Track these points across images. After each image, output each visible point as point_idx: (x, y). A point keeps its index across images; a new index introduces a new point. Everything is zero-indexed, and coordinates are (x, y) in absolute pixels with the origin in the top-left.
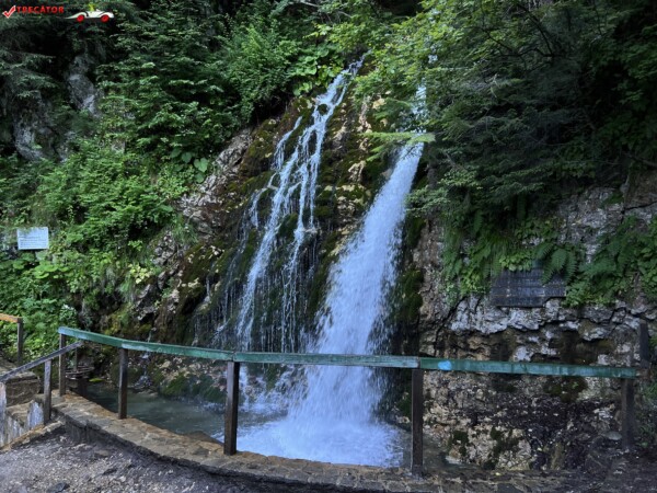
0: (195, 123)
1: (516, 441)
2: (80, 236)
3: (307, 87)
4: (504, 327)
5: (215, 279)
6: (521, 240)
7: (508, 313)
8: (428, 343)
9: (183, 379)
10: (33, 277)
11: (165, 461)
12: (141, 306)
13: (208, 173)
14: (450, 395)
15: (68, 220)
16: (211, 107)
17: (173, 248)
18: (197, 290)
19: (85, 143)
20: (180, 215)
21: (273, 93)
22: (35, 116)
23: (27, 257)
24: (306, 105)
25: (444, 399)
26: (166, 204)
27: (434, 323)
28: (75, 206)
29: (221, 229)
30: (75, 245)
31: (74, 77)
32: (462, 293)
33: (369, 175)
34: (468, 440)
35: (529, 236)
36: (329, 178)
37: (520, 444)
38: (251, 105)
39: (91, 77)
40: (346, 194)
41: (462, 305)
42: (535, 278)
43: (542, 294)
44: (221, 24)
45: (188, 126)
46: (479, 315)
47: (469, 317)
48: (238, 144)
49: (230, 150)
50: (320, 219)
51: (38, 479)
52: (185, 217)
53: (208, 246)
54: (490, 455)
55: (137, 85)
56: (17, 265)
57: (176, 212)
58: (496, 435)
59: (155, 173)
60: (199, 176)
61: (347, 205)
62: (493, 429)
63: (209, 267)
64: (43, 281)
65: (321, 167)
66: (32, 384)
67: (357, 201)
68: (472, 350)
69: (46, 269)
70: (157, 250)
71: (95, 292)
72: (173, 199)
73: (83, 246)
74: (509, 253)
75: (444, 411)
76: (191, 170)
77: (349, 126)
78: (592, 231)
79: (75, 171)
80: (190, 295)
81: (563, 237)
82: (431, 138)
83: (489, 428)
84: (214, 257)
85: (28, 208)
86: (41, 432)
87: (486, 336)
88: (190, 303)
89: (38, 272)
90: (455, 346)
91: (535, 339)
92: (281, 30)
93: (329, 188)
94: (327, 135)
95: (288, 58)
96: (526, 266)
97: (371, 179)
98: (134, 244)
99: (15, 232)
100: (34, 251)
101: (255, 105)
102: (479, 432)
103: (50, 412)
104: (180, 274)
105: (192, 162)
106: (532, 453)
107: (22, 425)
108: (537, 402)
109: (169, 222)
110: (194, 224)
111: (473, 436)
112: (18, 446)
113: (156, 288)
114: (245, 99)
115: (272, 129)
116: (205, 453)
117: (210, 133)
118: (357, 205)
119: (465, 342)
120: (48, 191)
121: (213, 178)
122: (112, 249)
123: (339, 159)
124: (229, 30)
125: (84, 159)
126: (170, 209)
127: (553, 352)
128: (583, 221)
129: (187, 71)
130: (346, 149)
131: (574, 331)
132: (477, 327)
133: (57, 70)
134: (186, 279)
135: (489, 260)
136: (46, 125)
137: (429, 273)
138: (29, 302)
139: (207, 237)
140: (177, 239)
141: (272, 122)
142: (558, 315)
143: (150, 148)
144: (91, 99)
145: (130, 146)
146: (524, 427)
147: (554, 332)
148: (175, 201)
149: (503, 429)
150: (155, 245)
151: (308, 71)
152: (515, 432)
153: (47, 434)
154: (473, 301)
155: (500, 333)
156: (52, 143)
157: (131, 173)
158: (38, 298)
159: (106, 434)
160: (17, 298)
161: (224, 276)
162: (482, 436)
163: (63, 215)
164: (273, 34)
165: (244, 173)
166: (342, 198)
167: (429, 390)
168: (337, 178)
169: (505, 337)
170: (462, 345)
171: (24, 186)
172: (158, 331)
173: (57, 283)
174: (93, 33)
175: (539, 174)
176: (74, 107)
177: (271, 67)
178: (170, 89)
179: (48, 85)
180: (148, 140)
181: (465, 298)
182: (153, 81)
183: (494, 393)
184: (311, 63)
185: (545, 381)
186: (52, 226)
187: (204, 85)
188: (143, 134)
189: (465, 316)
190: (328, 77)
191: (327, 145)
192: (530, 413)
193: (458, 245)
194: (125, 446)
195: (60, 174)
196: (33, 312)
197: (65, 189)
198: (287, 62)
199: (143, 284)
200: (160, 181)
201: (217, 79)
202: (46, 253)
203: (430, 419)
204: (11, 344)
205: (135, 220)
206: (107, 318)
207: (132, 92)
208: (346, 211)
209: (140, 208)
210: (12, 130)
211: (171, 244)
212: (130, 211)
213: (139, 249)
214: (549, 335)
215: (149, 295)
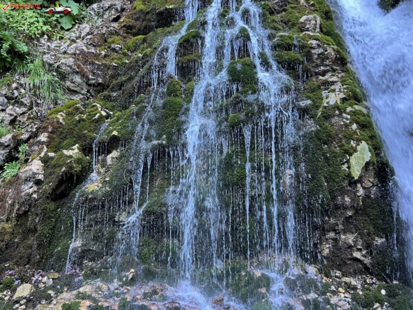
17: (26, 101)
20: (39, 60)
63: (96, 130)
88: (68, 180)
104: (43, 137)
110: (63, 77)
121: (86, 27)
126: (23, 47)
134: (55, 146)
139: (76, 98)
148: (30, 39)
211: (24, 96)
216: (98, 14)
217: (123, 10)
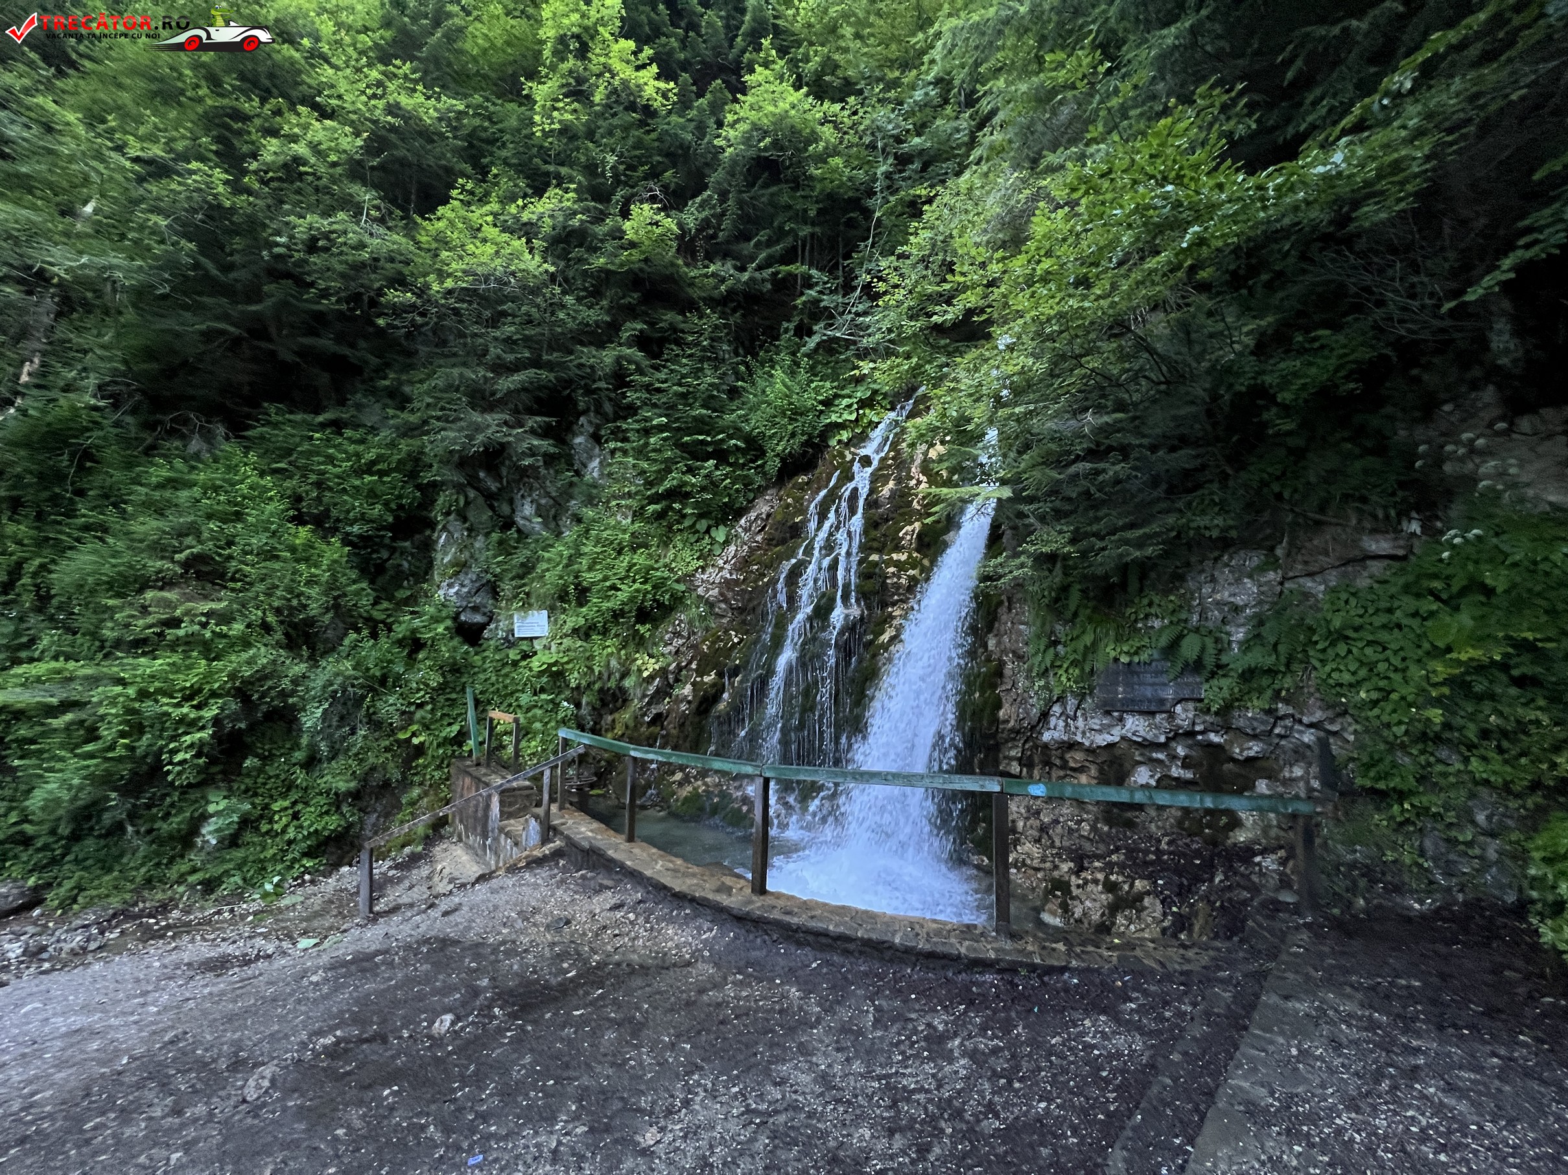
0: (712, 484)
1: (1140, 897)
2: (582, 621)
3: (845, 435)
4: (1117, 739)
5: (735, 672)
6: (1136, 621)
7: (1121, 720)
8: (1012, 759)
9: (698, 796)
10: (531, 670)
11: (680, 898)
12: (649, 704)
13: (727, 543)
14: (1043, 829)
15: (569, 602)
16: (731, 465)
17: (685, 634)
18: (714, 685)
19: (590, 513)
20: (694, 595)
21: (804, 444)
22: (536, 485)
23: (525, 646)
24: (843, 456)
25: (1036, 834)
26: (678, 581)
27: (1018, 732)
28: (577, 586)
29: (741, 610)
30: (575, 631)
31: (579, 440)
32: (1057, 692)
33: (927, 540)
34: (1070, 892)
35: (1147, 617)
36: (875, 544)
37: (1147, 901)
38: (777, 460)
39: (596, 438)
40: (897, 564)
41: (1057, 709)
42: (1159, 673)
43: (1169, 694)
44: (742, 368)
45: (703, 489)
46: (1080, 722)
47: (1067, 725)
48: (762, 508)
49: (753, 515)
50: (864, 595)
51: (536, 911)
52: (699, 596)
53: (726, 632)
54: (1103, 915)
55: (647, 444)
56: (513, 654)
57: (689, 590)
58: (1110, 887)
59: (666, 545)
60: (716, 546)
61: (899, 578)
62: (1107, 877)
63: (728, 657)
64: (541, 674)
65: (866, 532)
66: (528, 796)
67: (911, 572)
68: (1074, 770)
69: (544, 659)
70: (667, 637)
71: (597, 686)
72: (686, 575)
73: (584, 633)
74: (1118, 640)
75: (1036, 851)
76: (707, 540)
77: (899, 480)
78: (1237, 609)
79: (577, 545)
80: (706, 691)
81: (1195, 618)
82: (1007, 493)
83: (1100, 876)
84: (734, 645)
85: (527, 589)
86: (537, 853)
87: (1091, 751)
88: (706, 701)
89: (536, 664)
90: (1047, 763)
91: (1161, 756)
92: (812, 370)
93: (874, 557)
94: (872, 491)
95: (821, 402)
96: (1144, 657)
97: (928, 546)
98: (642, 629)
99: (511, 616)
100: (531, 639)
101: (783, 460)
102: (1086, 882)
103: (549, 831)
104: (694, 666)
105: (708, 531)
106: (1165, 914)
107: (516, 844)
108: (1169, 843)
109: (682, 603)
110: (711, 605)
111: (1078, 886)
112: (512, 869)
113: (667, 682)
114: (770, 454)
115: (802, 488)
116: (728, 890)
117: (729, 495)
118: (912, 579)
119: (1062, 758)
120: (548, 570)
121: (732, 548)
122: (617, 636)
123: (887, 520)
124: (751, 375)
125: (587, 531)
126: (682, 587)
127: (1189, 775)
128: (1224, 595)
129: (701, 425)
130: (896, 508)
131: (1218, 746)
132: (1079, 738)
133: (559, 433)
134: (701, 672)
135: (1092, 648)
136: (548, 495)
137: (1010, 666)
138: (525, 698)
139: (724, 621)
140: (691, 623)
141: (802, 479)
142: (1194, 724)
143: (660, 516)
144: (595, 463)
145: (638, 514)
146: (1152, 878)
147: (1190, 747)
148: (688, 578)
149: (1121, 879)
150: (665, 631)
151: (846, 416)
152: (1137, 883)
153: (545, 856)
154: (1072, 702)
155: (1110, 746)
156: (553, 515)
157: (640, 546)
158: (535, 694)
159: (612, 861)
160: (512, 694)
161: (745, 668)
162: (1090, 887)
163: (563, 596)
164: (803, 376)
165: (769, 541)
166: (892, 570)
167: (1013, 821)
168: (884, 545)
169: (1118, 752)
170: (1058, 762)
171: (523, 565)
172: (668, 735)
173: (556, 676)
174: (599, 389)
175: (1157, 535)
176: (578, 473)
177: (801, 414)
178: (683, 447)
179: (552, 450)
180: (658, 507)
181: (1061, 699)
182: (664, 439)
183: (1106, 828)
184: (850, 406)
185: (1179, 813)
186: (552, 610)
187: (722, 440)
188: (653, 500)
189: (1061, 723)
190: (871, 422)
191: (871, 504)
192: (1158, 858)
193: (1048, 628)
194: (635, 876)
195: (561, 549)
196: (529, 710)
197: (567, 566)
198: (820, 407)
199: (651, 678)
200: (671, 554)
201: (737, 432)
202: (544, 642)
203: (1016, 860)
204: (504, 747)
205: (643, 601)
206: (610, 718)
207: (641, 453)
208: (897, 586)
209: (648, 587)
210: (511, 502)
211: (684, 629)
212: (637, 591)
213: (647, 635)
214: (1181, 751)
215: (658, 691)
216: (746, 530)
217: (769, 515)
